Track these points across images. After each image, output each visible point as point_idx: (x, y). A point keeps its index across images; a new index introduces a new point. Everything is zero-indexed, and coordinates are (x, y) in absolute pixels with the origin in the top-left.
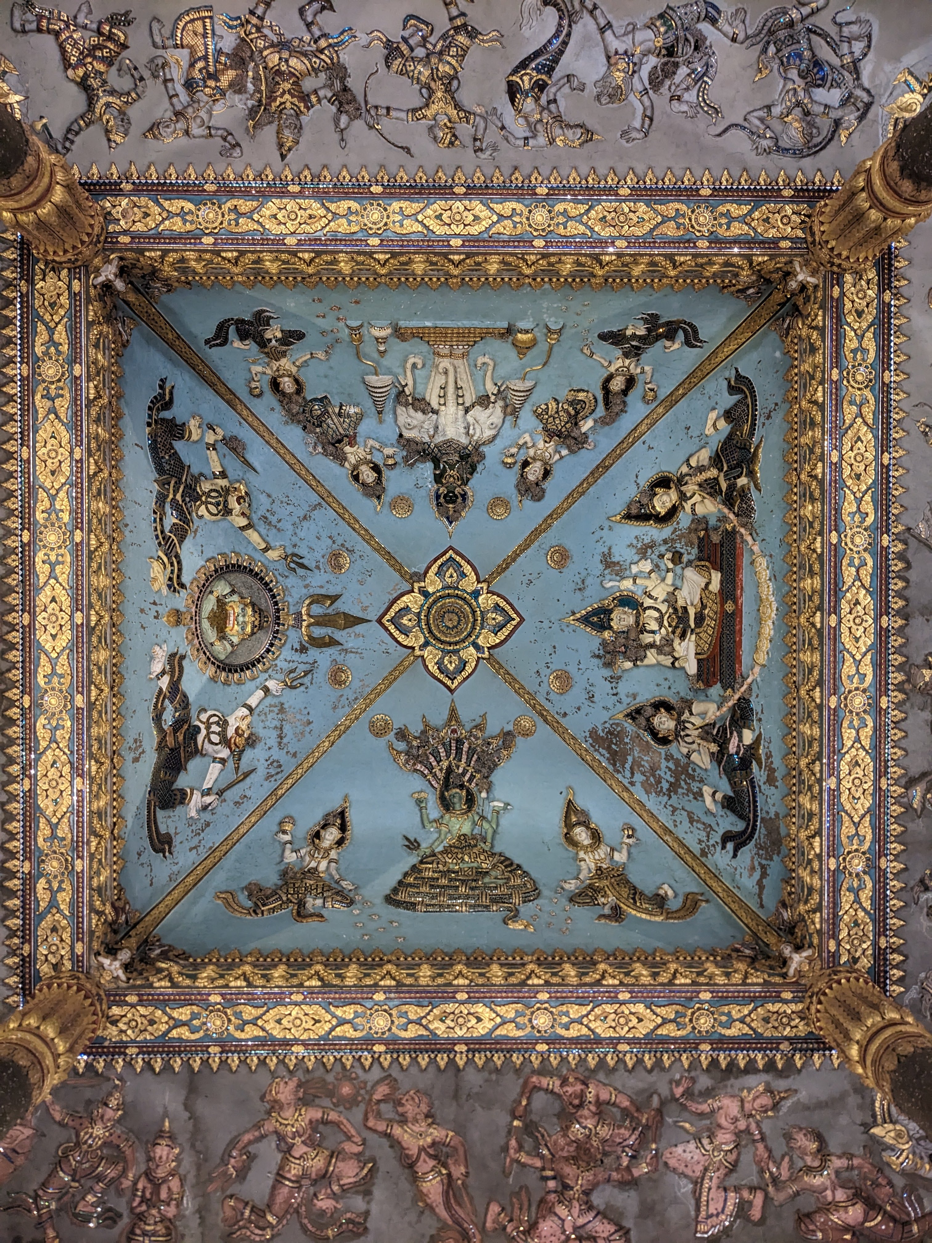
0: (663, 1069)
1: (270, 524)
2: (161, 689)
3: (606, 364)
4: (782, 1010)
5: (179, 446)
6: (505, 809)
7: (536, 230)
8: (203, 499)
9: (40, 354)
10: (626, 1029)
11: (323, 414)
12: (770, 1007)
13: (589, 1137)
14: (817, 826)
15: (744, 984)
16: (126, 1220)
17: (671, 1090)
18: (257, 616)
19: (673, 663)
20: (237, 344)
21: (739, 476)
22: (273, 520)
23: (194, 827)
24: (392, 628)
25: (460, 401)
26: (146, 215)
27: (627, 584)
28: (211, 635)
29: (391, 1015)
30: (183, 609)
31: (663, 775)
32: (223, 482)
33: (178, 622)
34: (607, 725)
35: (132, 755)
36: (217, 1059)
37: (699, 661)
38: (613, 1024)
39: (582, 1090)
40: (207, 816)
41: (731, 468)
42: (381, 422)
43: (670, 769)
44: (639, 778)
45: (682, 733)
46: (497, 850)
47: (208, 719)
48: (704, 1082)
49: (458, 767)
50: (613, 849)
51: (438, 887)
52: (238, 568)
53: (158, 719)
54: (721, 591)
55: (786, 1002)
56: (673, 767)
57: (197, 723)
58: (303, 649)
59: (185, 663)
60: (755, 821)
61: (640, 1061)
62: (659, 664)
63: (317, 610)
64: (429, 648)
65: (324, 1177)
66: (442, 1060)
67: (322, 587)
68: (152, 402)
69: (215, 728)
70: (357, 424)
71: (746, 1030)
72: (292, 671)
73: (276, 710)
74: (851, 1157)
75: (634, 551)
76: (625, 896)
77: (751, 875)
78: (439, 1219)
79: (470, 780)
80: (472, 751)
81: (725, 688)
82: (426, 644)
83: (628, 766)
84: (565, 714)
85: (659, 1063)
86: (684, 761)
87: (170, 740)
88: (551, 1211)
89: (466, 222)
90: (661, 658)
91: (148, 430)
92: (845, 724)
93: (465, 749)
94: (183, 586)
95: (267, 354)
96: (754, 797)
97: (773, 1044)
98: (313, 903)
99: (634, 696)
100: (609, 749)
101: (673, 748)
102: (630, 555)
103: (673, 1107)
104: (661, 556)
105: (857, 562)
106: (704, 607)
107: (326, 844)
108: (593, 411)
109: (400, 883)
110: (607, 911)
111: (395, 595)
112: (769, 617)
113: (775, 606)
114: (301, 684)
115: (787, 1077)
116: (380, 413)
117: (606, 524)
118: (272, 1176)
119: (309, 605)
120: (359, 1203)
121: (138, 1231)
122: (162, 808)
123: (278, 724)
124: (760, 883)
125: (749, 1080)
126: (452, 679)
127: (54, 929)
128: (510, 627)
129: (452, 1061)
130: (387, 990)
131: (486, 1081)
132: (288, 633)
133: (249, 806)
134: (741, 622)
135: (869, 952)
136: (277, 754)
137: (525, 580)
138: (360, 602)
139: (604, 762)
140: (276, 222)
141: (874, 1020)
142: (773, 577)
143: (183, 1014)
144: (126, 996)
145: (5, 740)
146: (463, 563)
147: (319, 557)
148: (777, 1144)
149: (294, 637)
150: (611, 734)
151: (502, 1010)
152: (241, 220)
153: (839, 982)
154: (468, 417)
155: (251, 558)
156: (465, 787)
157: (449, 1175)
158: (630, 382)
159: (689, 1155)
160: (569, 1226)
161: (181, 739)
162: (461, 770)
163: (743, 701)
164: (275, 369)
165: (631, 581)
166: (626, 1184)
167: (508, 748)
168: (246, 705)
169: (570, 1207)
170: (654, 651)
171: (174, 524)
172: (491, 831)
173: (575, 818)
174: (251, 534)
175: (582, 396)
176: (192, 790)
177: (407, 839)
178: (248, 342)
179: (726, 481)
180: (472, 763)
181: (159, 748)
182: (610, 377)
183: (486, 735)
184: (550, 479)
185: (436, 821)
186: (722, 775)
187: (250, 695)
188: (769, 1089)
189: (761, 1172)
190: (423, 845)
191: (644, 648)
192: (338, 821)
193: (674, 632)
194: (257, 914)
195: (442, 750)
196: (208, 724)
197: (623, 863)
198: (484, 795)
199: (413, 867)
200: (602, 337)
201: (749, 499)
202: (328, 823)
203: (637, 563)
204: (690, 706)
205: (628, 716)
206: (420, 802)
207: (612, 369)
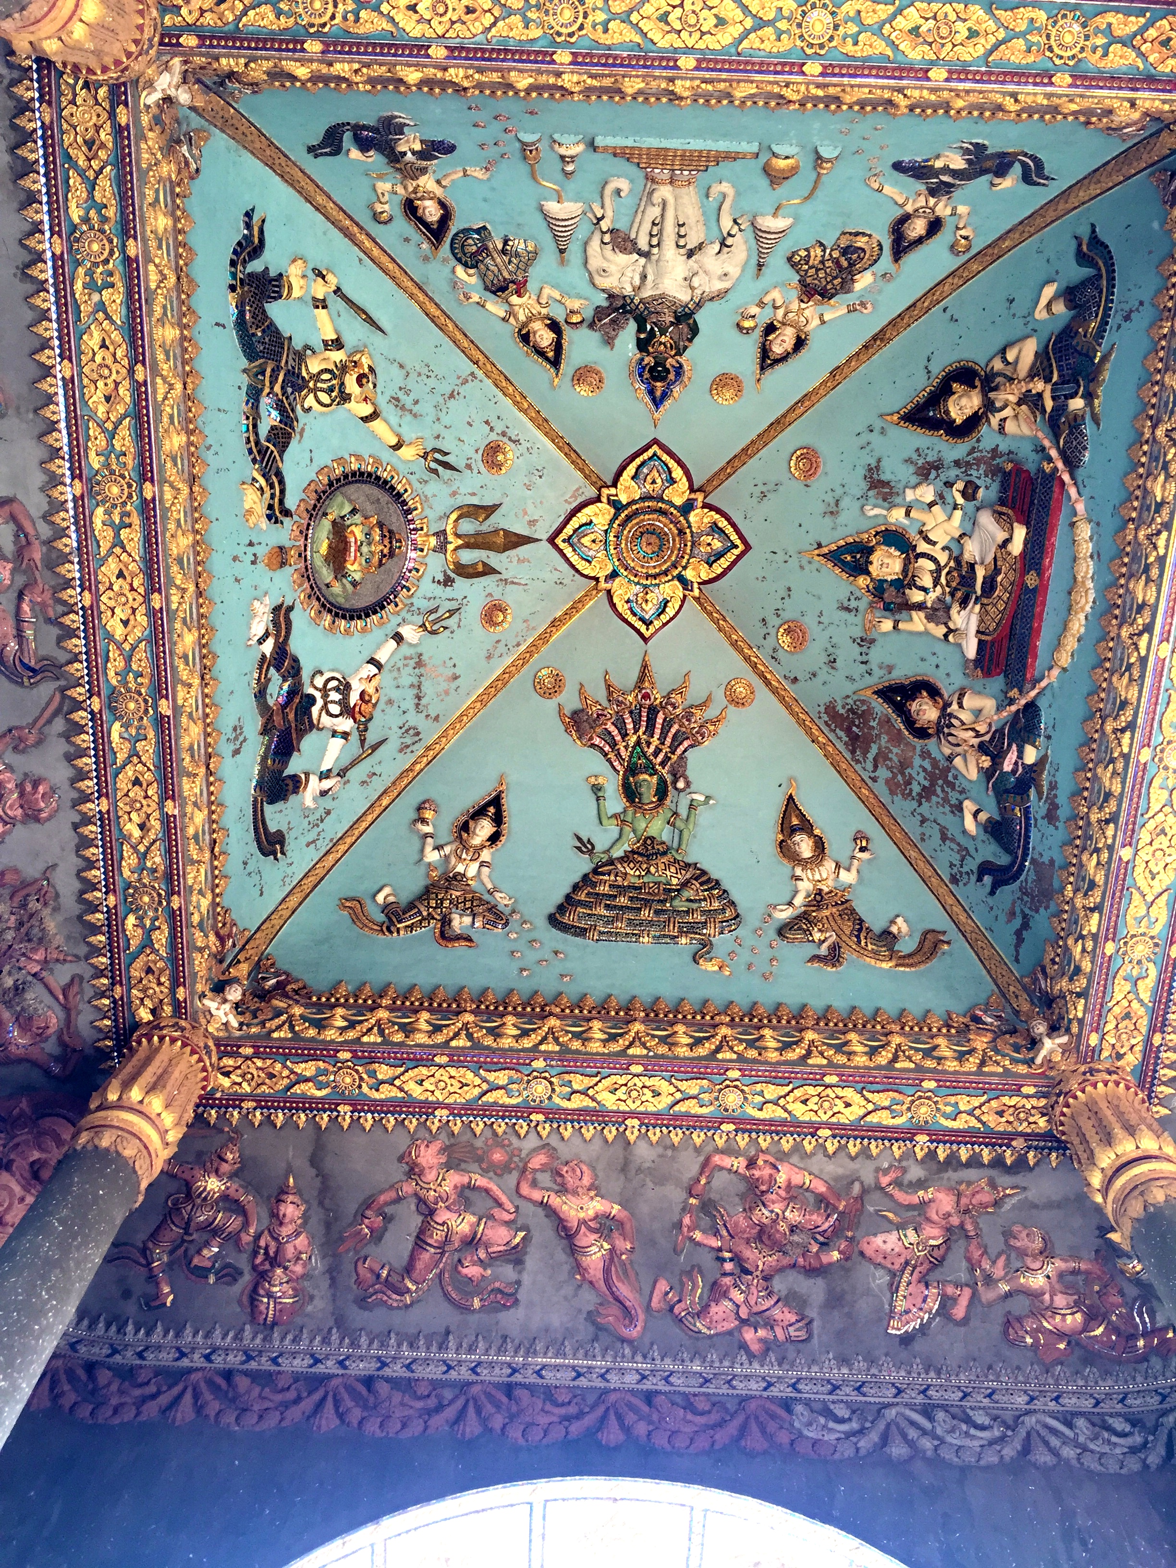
0: (870, 1157)
1: (403, 408)
2: (264, 656)
3: (901, 201)
4: (1020, 1105)
5: (275, 310)
6: (706, 802)
7: (811, 46)
8: (311, 384)
9: (77, 220)
10: (830, 1113)
11: (479, 252)
12: (1005, 1100)
13: (774, 1221)
14: (1098, 900)
15: (979, 1072)
17: (877, 1179)
18: (386, 542)
19: (946, 636)
20: (355, 154)
21: (1073, 396)
22: (407, 401)
23: (311, 819)
24: (568, 551)
25: (682, 242)
26: (220, 1)
27: (897, 516)
28: (326, 574)
29: (551, 1083)
30: (287, 544)
31: (914, 775)
32: (338, 356)
33: (283, 564)
34: (849, 701)
35: (232, 747)
36: (347, 1117)
37: (980, 642)
38: (815, 1108)
39: (771, 1175)
40: (327, 802)
41: (1063, 381)
42: (563, 262)
43: (925, 770)
44: (883, 773)
45: (946, 730)
46: (690, 860)
47: (325, 685)
48: (916, 1172)
49: (649, 744)
50: (838, 866)
51: (615, 907)
52: (360, 477)
53: (261, 694)
54: (1023, 554)
55: (1027, 1097)
56: (929, 768)
57: (311, 691)
58: (447, 582)
59: (293, 615)
60: (1024, 860)
61: (842, 1148)
62: (927, 633)
63: (468, 526)
64: (617, 580)
65: (472, 1242)
66: (611, 1133)
68: (235, 252)
69: (335, 696)
70: (528, 265)
71: (974, 1123)
72: (431, 612)
73: (412, 663)
74: (1077, 1259)
75: (912, 469)
76: (848, 932)
77: (1009, 921)
78: (598, 1292)
79: (663, 764)
80: (667, 724)
81: (1010, 685)
82: (615, 574)
83: (871, 756)
84: (795, 680)
85: (865, 1152)
86: (943, 763)
87: (277, 719)
88: (725, 1295)
89: (704, 29)
90: (931, 626)
91: (230, 296)
92: (1156, 783)
93: (660, 720)
94: (287, 513)
95: (400, 170)
96: (1027, 830)
97: (1005, 1139)
98: (460, 922)
100: (848, 731)
101: (931, 744)
102: (906, 474)
103: (876, 1196)
104: (949, 485)
106: (997, 571)
107: (477, 841)
108: (876, 261)
109: (568, 897)
110: (823, 950)
111: (574, 505)
112: (1082, 609)
113: (1092, 596)
114: (445, 628)
115: (1017, 1173)
116: (562, 251)
117: (878, 424)
118: (411, 1239)
119: (456, 521)
120: (508, 1272)
121: (262, 1292)
122: (271, 802)
123: (415, 680)
124: (1018, 933)
125: (971, 1174)
126: (648, 623)
127: (149, 971)
128: (731, 557)
129: (621, 1135)
130: (547, 1056)
131: (660, 1156)
132: (427, 560)
133: (378, 785)
134: (1044, 604)
135: (1138, 1049)
136: (414, 719)
137: (757, 491)
138: (526, 513)
139: (840, 746)
140: (416, 17)
141: (1126, 1147)
142: (1096, 555)
143: (308, 1069)
144: (239, 1047)
145: (72, 750)
146: (672, 463)
147: (471, 453)
148: (995, 1243)
149: (436, 565)
150: (854, 713)
151: (683, 1086)
152: (363, 14)
153: (1095, 1085)
154: (691, 261)
155: (377, 461)
156: (656, 772)
157: (612, 1251)
158: (935, 226)
159: (888, 1247)
160: (744, 1313)
161: (291, 716)
162: (652, 749)
163: (1031, 708)
164: (411, 189)
165: (903, 511)
166: (814, 1271)
167: (716, 721)
168: (372, 661)
169: (747, 1293)
170: (922, 614)
171: (273, 428)
172: (686, 834)
173: (795, 821)
174: (377, 425)
175: (861, 242)
176: (307, 775)
177: (579, 839)
178: (371, 153)
179: (1054, 398)
180: (669, 740)
181: (265, 731)
182: (906, 218)
183: (687, 703)
184: (804, 353)
185: (615, 816)
186: (990, 793)
187: (379, 647)
188: (993, 1185)
189: (972, 1270)
190: (599, 848)
191: (910, 607)
192: (492, 810)
193: (952, 595)
194: (391, 932)
195: (629, 721)
196: (325, 691)
197: (850, 886)
198: (681, 785)
199: (585, 877)
200: (898, 166)
201: (1081, 433)
202: (479, 813)
203: (914, 487)
204: (961, 696)
205: (880, 693)
206: (597, 789)
207: (909, 208)
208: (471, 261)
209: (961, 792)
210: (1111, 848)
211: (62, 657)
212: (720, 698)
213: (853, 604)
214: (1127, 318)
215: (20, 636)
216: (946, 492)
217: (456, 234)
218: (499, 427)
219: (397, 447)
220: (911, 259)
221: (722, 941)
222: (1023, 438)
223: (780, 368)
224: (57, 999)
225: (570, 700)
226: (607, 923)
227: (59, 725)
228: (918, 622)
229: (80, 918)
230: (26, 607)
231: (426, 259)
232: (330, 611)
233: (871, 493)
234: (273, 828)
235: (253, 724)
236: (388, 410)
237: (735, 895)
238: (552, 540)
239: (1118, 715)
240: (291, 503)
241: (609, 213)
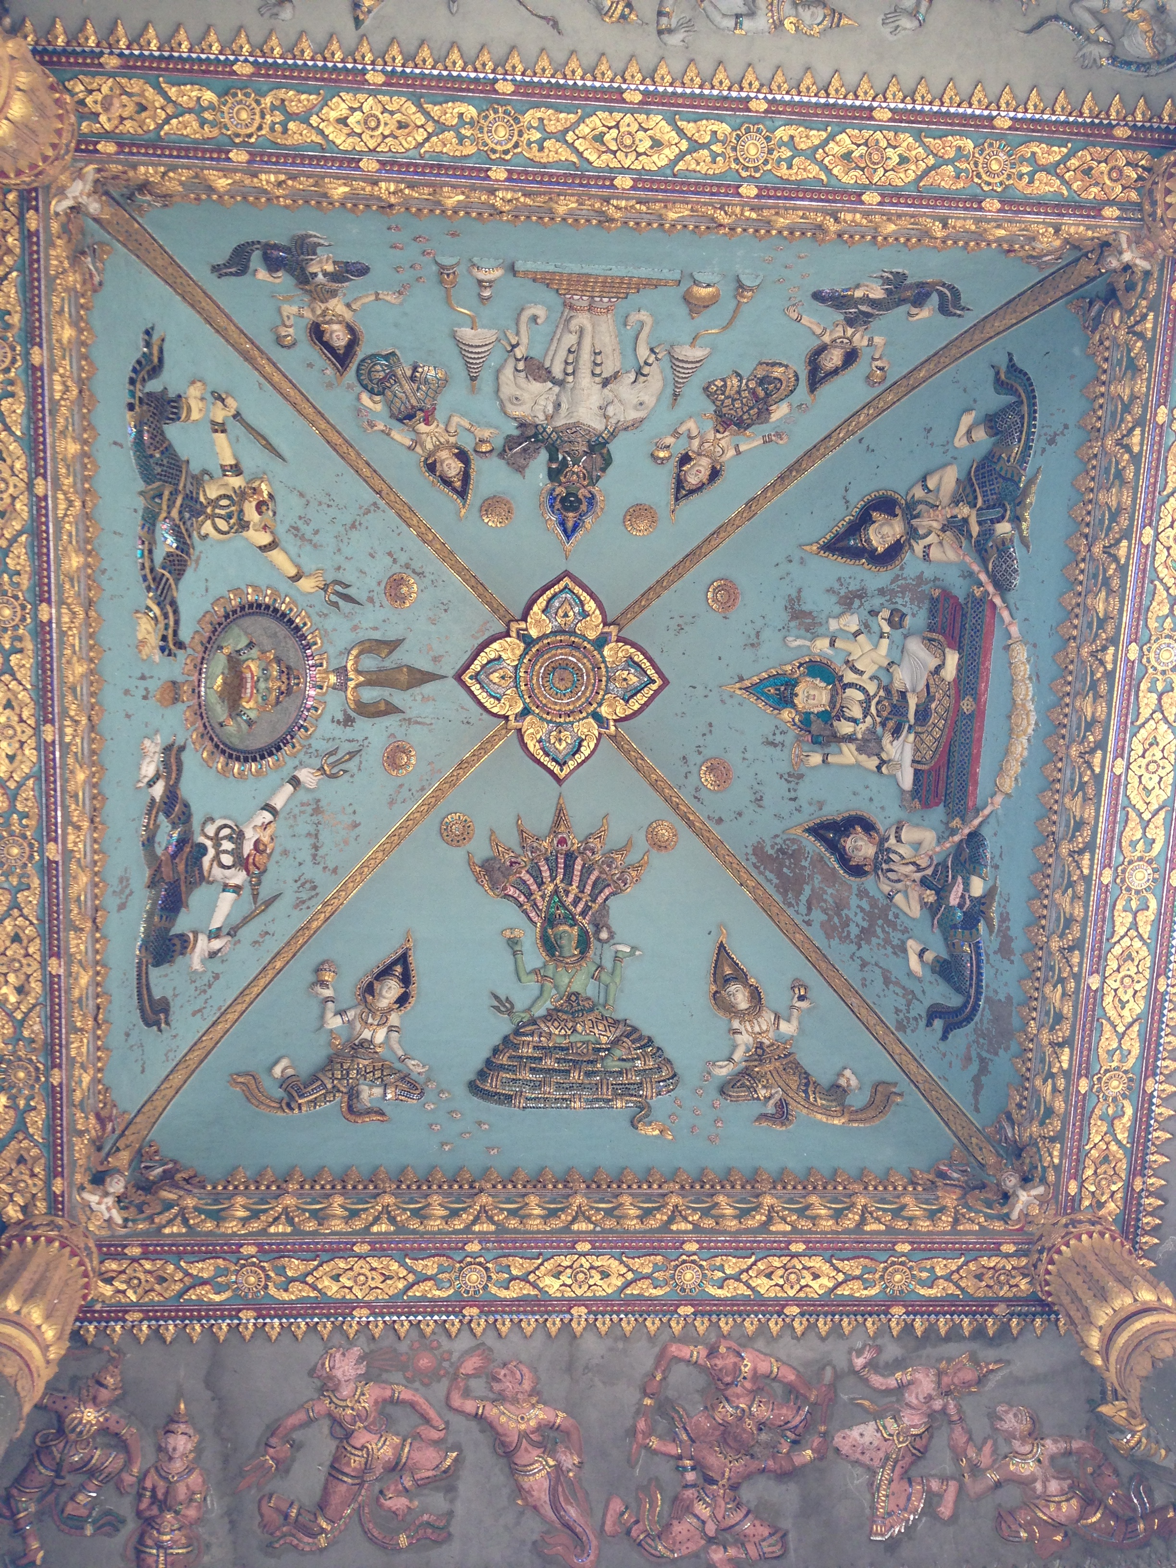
0: (842, 1336)
1: (302, 538)
2: (153, 800)
3: (818, 331)
4: (1000, 1266)
5: (173, 432)
6: (632, 954)
7: (747, 168)
8: (209, 510)
10: (797, 1287)
11: (386, 378)
12: (984, 1261)
13: (740, 1419)
14: (1067, 1033)
15: (954, 1231)
16: (131, 1526)
17: (850, 1361)
18: (284, 678)
19: (879, 768)
20: (263, 274)
21: (1000, 520)
22: (307, 530)
23: (197, 984)
24: (476, 688)
25: (598, 371)
26: (142, 108)
27: (822, 645)
28: (220, 712)
29: (487, 1269)
30: (180, 679)
31: (851, 916)
32: (236, 482)
33: (176, 700)
34: (778, 840)
35: (118, 901)
36: (250, 1325)
37: (917, 772)
38: (781, 1282)
39: (735, 1364)
40: (216, 966)
43: (862, 910)
44: (818, 916)
45: (884, 866)
46: (619, 1016)
47: (217, 833)
48: (892, 1351)
49: (567, 893)
50: (777, 1017)
51: (541, 1071)
52: (257, 608)
53: (149, 842)
54: (958, 680)
55: (1007, 1256)
56: (867, 907)
57: (202, 840)
58: (348, 721)
59: (186, 756)
60: (978, 999)
61: (812, 1327)
62: (858, 765)
63: (370, 663)
64: (529, 718)
65: (395, 1468)
66: (554, 1324)
67: (376, 629)
68: (134, 370)
69: (227, 845)
70: (437, 393)
71: (952, 1289)
72: (331, 754)
73: (309, 810)
74: (1068, 1438)
75: (834, 599)
76: (794, 1087)
77: (965, 1067)
78: (544, 1519)
79: (583, 913)
80: (587, 870)
81: (951, 815)
82: (526, 712)
83: (804, 898)
84: (720, 821)
85: (836, 1329)
86: (883, 901)
87: (167, 872)
88: (688, 1509)
89: (641, 150)
90: (863, 758)
91: (129, 415)
92: (1119, 906)
93: (578, 867)
94: (180, 645)
95: (310, 292)
96: (979, 967)
97: (986, 1306)
98: (369, 1094)
99: (821, 805)
100: (779, 873)
101: (869, 882)
102: (829, 603)
103: (850, 1381)
104: (874, 613)
105: (1160, 686)
106: (930, 698)
107: (384, 1003)
108: (792, 392)
109: (488, 1062)
110: (770, 1108)
111: (480, 641)
112: (1024, 732)
113: (1033, 718)
114: (345, 771)
115: (1000, 1345)
116: (473, 379)
117: (797, 554)
118: (325, 1469)
119: (357, 657)
120: (438, 1501)
121: (149, 1542)
122: (157, 964)
123: (312, 829)
124: (976, 1080)
125: (951, 1349)
126: (562, 764)
127: (21, 1160)
128: (648, 692)
129: (566, 1326)
130: (483, 1238)
131: (611, 1349)
132: (327, 698)
133: (273, 945)
134: (981, 729)
135: (1119, 1195)
136: (311, 872)
137: (673, 624)
138: (430, 648)
139: (771, 890)
140: (346, 130)
141: (1124, 1301)
142: (1036, 676)
143: (204, 1269)
144: (125, 1246)
146: (584, 596)
147: (373, 584)
148: (979, 1425)
149: (335, 705)
150: (784, 853)
151: (636, 1263)
152: (291, 125)
153: (1079, 1238)
154: (606, 391)
155: (275, 592)
156: (575, 923)
157: (558, 1467)
158: (851, 357)
159: (867, 1439)
160: (711, 1529)
161: (181, 867)
162: (571, 897)
163: (974, 837)
164: (319, 312)
165: (826, 642)
166: (784, 1476)
167: (638, 867)
168: (268, 808)
169: (713, 1506)
170: (853, 747)
171: (169, 555)
172: (612, 987)
173: (728, 971)
174: (277, 556)
175: (778, 372)
176: (196, 934)
177: (496, 997)
178: (280, 274)
179: (980, 523)
180: (588, 888)
181: (153, 884)
182: (822, 349)
183: (607, 848)
184: (719, 482)
185: (535, 971)
186: (936, 930)
187: (274, 792)
188: (975, 1360)
189: (957, 1459)
190: (519, 1006)
191: (839, 739)
192: (399, 969)
193: (883, 724)
194: (292, 1109)
195: (545, 868)
196: (217, 840)
197: (792, 1037)
198: (604, 935)
199: (506, 1039)
200: (818, 296)
201: (1010, 556)
202: (385, 972)
203: (838, 617)
204: (898, 830)
205: (810, 831)
206: (513, 943)
207: (827, 339)
208: (377, 388)
209: (903, 932)
210: (1077, 977)
212: (641, 842)
213: (779, 738)
214: (1052, 441)
216: (871, 621)
217: (363, 360)
218: (403, 558)
219: (297, 578)
220: (827, 390)
221: (661, 1103)
222: (949, 564)
223: (694, 498)
225: (481, 849)
226: (534, 1088)
228: (848, 754)
231: (330, 385)
232: (223, 752)
233: (793, 624)
234: (157, 994)
235: (141, 875)
236: (287, 540)
237: (670, 1052)
238: (458, 677)
239: (1073, 836)
241: (524, 340)
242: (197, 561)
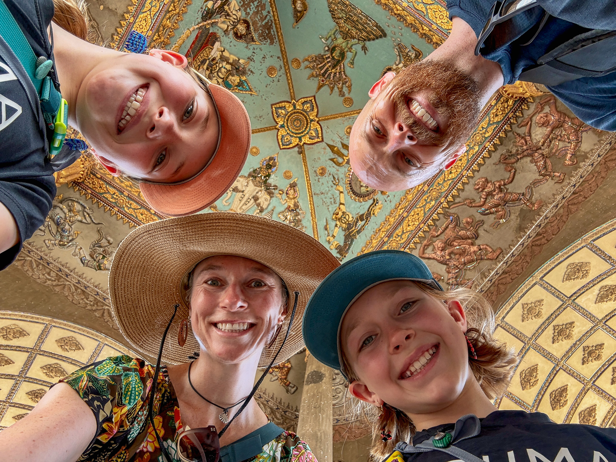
1: (334, 200)
5: (342, 244)
6: (323, 37)
8: (347, 222)
19: (224, 51)
22: (332, 200)
24: (320, 135)
25: (243, 196)
31: (254, 8)
32: (338, 223)
34: (265, 43)
37: (213, 46)
42: (275, 207)
43: (250, 9)
44: (265, 13)
45: (236, 21)
46: (334, 24)
49: (330, 66)
52: (354, 193)
56: (248, 9)
62: (230, 54)
63: (340, 160)
64: (312, 118)
67: (333, 167)
70: (283, 212)
79: (329, 58)
81: (209, 29)
82: (312, 121)
83: (266, 21)
84: (278, 58)
86: (242, 9)
90: (227, 55)
93: (323, 71)
94: (374, 200)
99: (247, 47)
100: (270, 32)
101: (244, 17)
109: (377, 38)
111: (311, 146)
116: (273, 210)
119: (342, 164)
126: (311, 101)
127: (497, 116)
128: (278, 105)
137: (261, 119)
138: (325, 152)
139: (275, 28)
145: (460, 192)
146: (280, 141)
147: (327, 177)
150: (265, 38)
154: (244, 189)
155: (348, 193)
156: (332, 56)
162: (329, 64)
163: (204, 19)
167: (307, 60)
170: (229, 60)
171: (361, 221)
172: (333, 32)
173: (298, 14)
174: (342, 201)
177: (365, 52)
180: (324, 64)
183: (313, 71)
185: (350, 51)
190: (361, 46)
191: (232, 64)
193: (217, 63)
198: (327, 48)
199: (369, 40)
204: (227, 30)
205: (254, 41)
206: (352, 63)
211: (441, 216)
212: (303, 65)
213: (249, 73)
215: (447, 228)
218: (317, 178)
219: (341, 192)
224: (531, 124)
225: (344, 93)
226: (369, 24)
227: (457, 200)
229: (501, 144)
230: (439, 233)
236: (338, 202)
237: (326, 4)
240: (371, 201)
242: (358, 214)
